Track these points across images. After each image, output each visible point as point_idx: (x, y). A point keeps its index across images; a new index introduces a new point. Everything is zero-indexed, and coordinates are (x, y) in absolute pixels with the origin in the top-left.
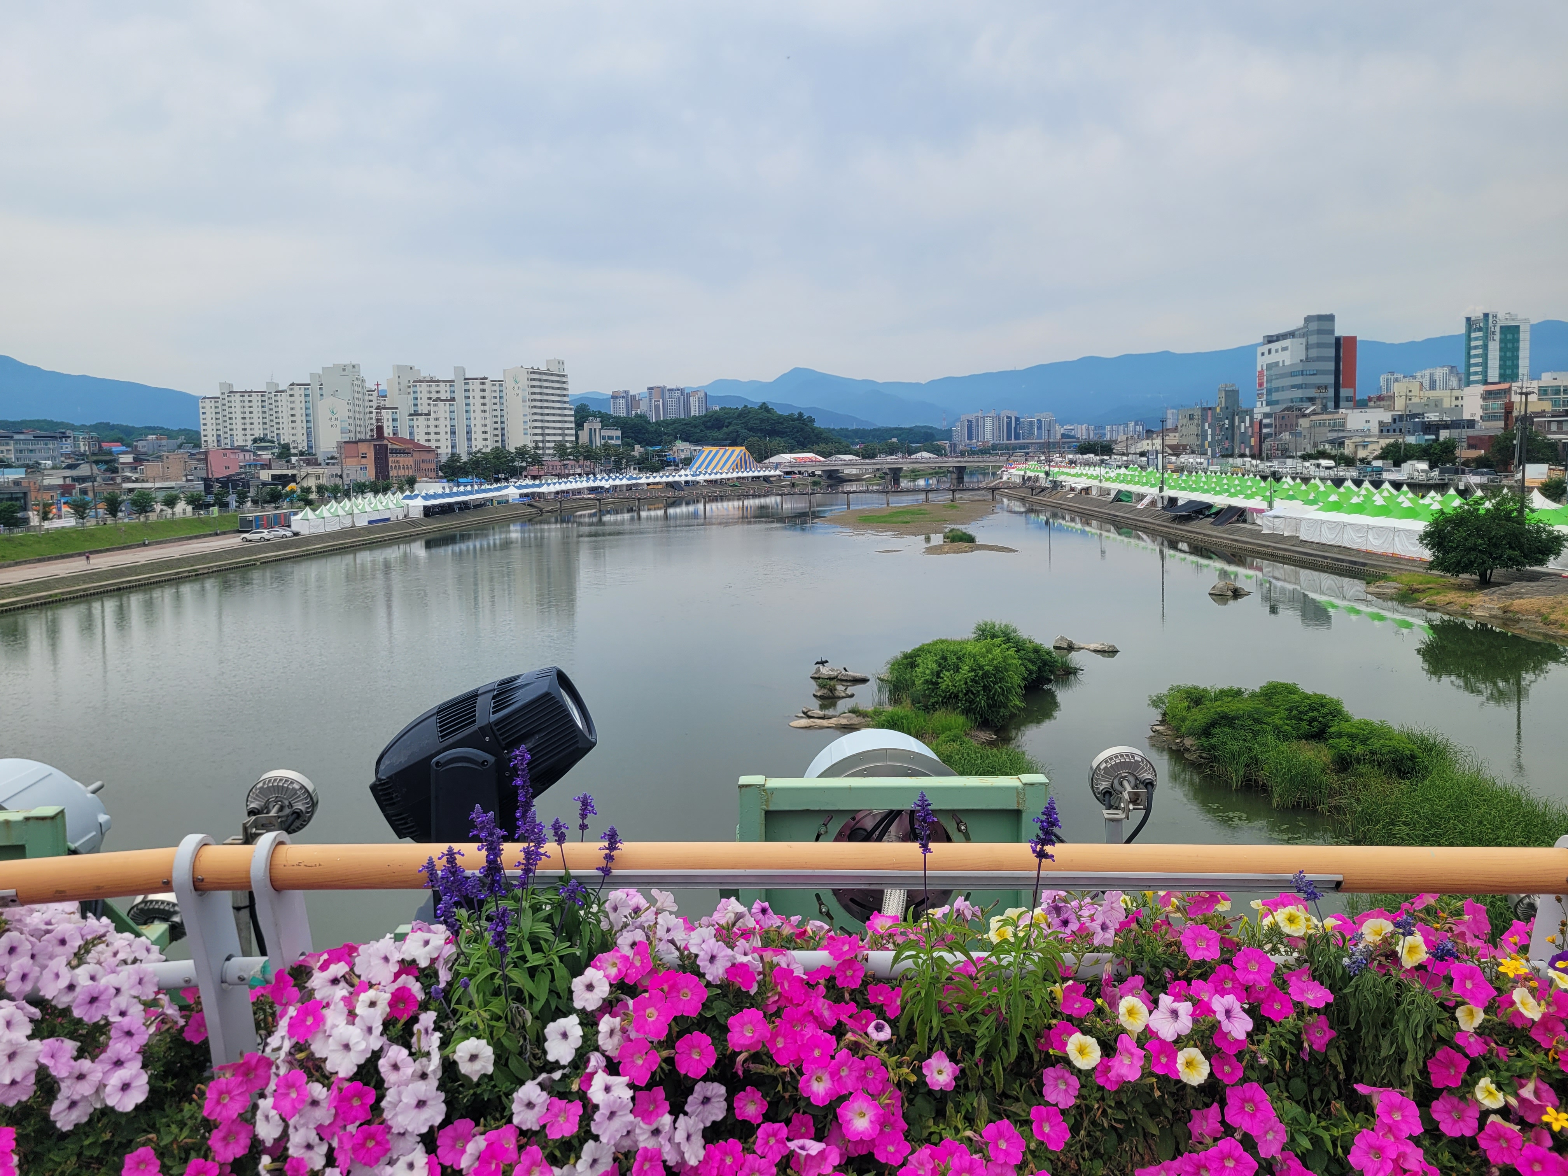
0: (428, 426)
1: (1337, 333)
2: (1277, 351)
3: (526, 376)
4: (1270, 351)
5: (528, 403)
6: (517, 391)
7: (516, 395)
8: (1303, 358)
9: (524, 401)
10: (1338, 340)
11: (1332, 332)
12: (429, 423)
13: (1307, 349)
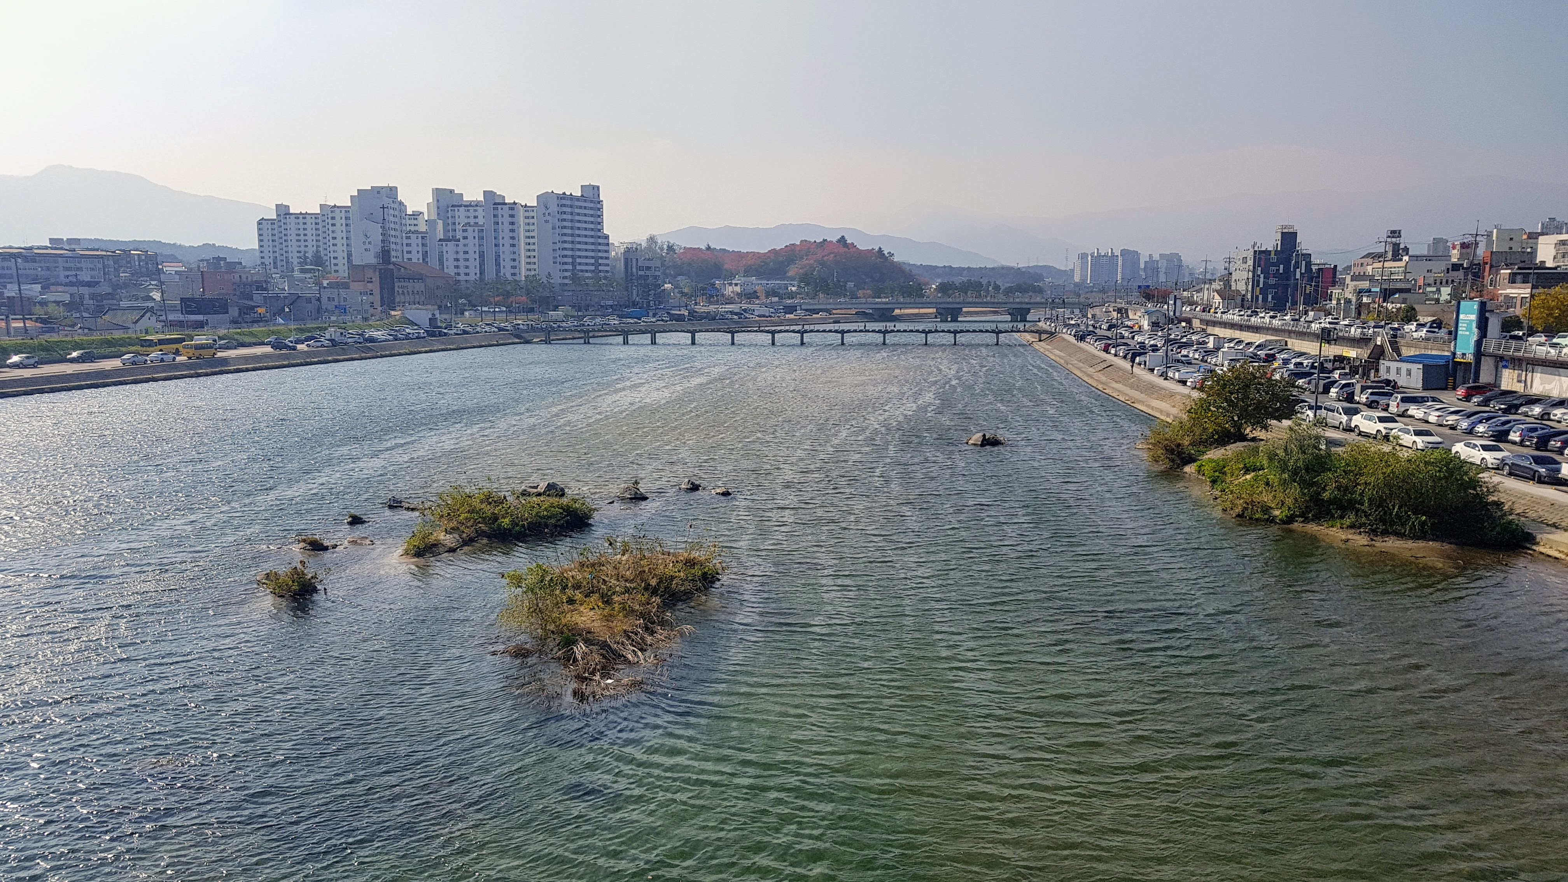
0: (457, 252)
3: (556, 202)
5: (557, 231)
6: (547, 218)
7: (547, 221)
9: (554, 228)
12: (459, 249)
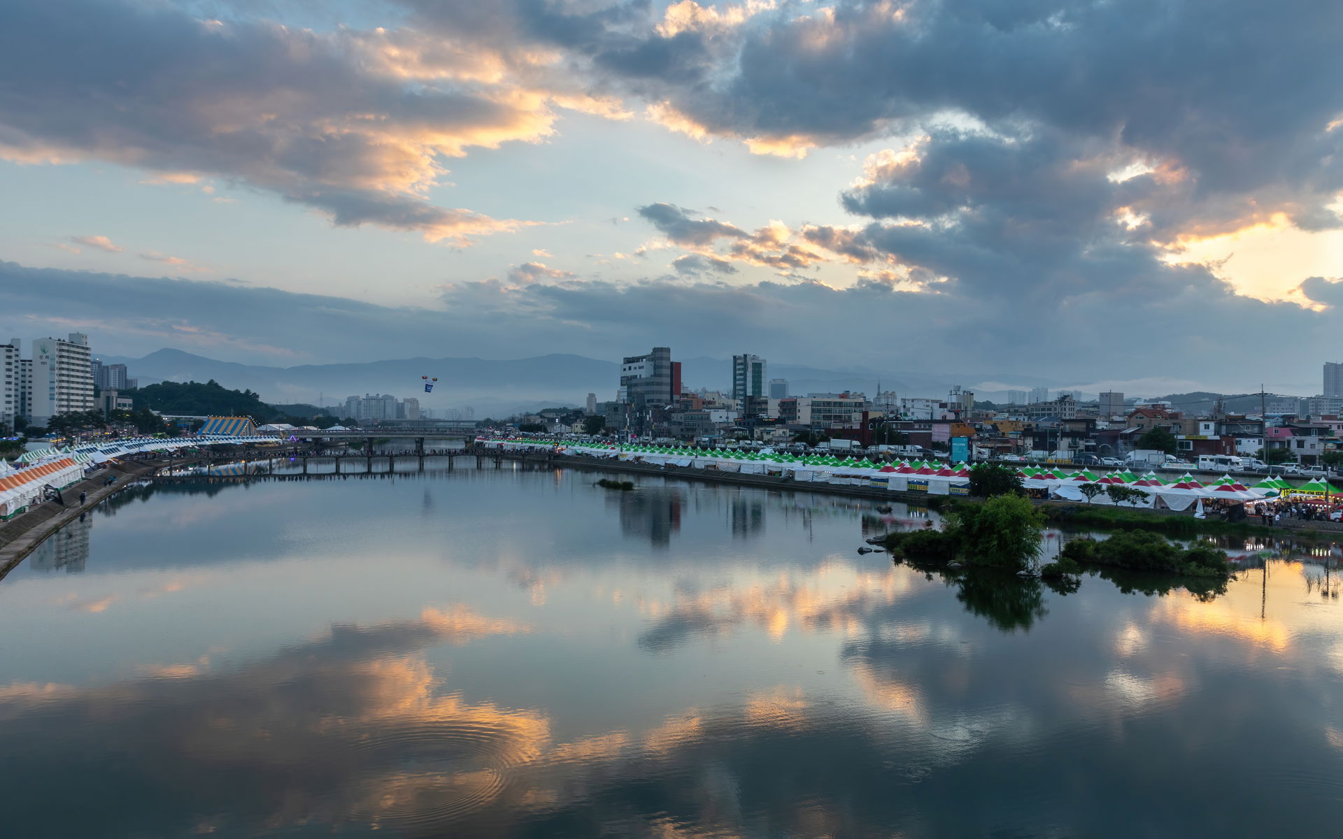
1: (671, 360)
2: (635, 368)
3: (54, 347)
4: (630, 368)
5: (56, 371)
6: (44, 360)
7: (43, 363)
8: (653, 374)
9: (52, 369)
10: (672, 363)
11: (669, 359)
13: (655, 368)
